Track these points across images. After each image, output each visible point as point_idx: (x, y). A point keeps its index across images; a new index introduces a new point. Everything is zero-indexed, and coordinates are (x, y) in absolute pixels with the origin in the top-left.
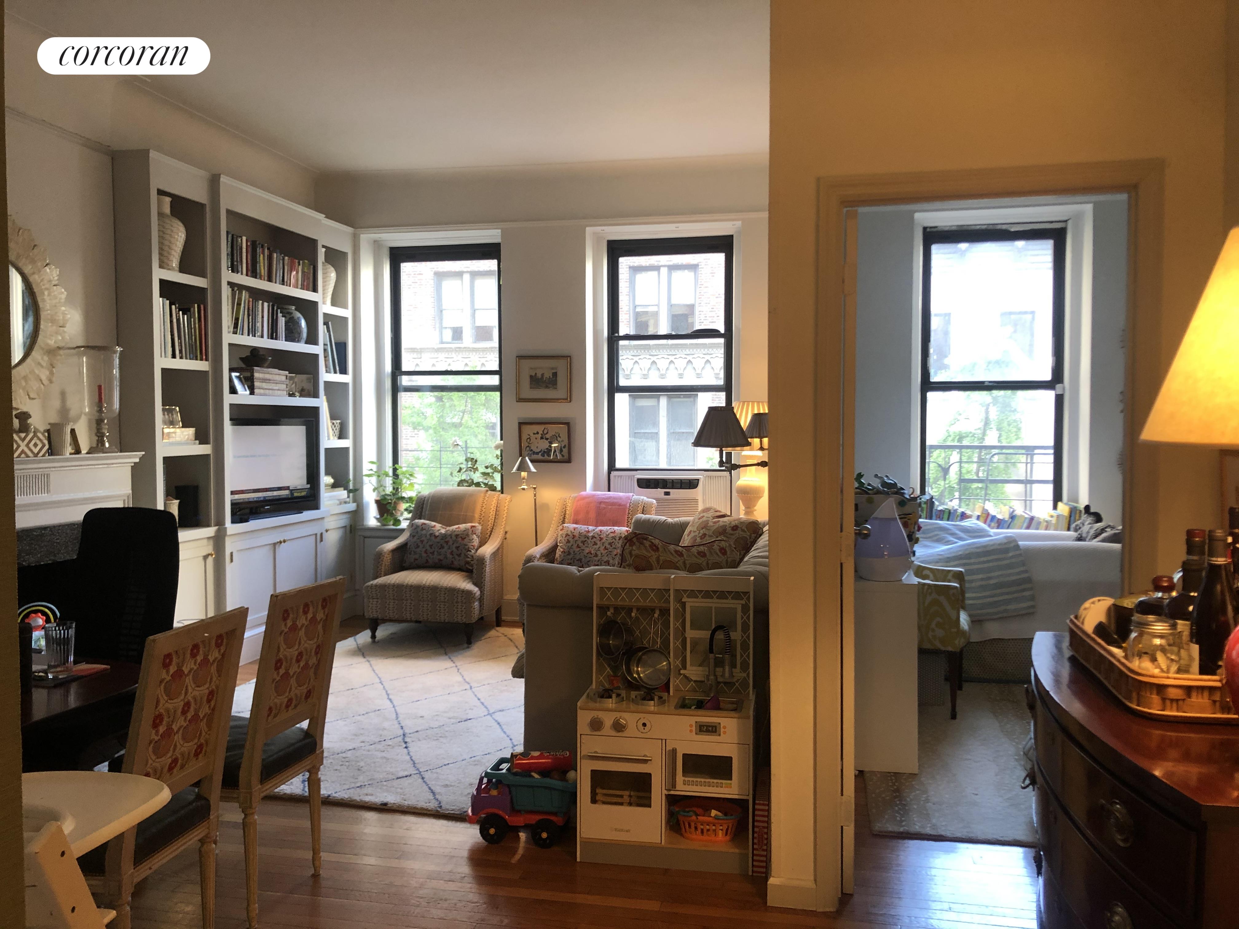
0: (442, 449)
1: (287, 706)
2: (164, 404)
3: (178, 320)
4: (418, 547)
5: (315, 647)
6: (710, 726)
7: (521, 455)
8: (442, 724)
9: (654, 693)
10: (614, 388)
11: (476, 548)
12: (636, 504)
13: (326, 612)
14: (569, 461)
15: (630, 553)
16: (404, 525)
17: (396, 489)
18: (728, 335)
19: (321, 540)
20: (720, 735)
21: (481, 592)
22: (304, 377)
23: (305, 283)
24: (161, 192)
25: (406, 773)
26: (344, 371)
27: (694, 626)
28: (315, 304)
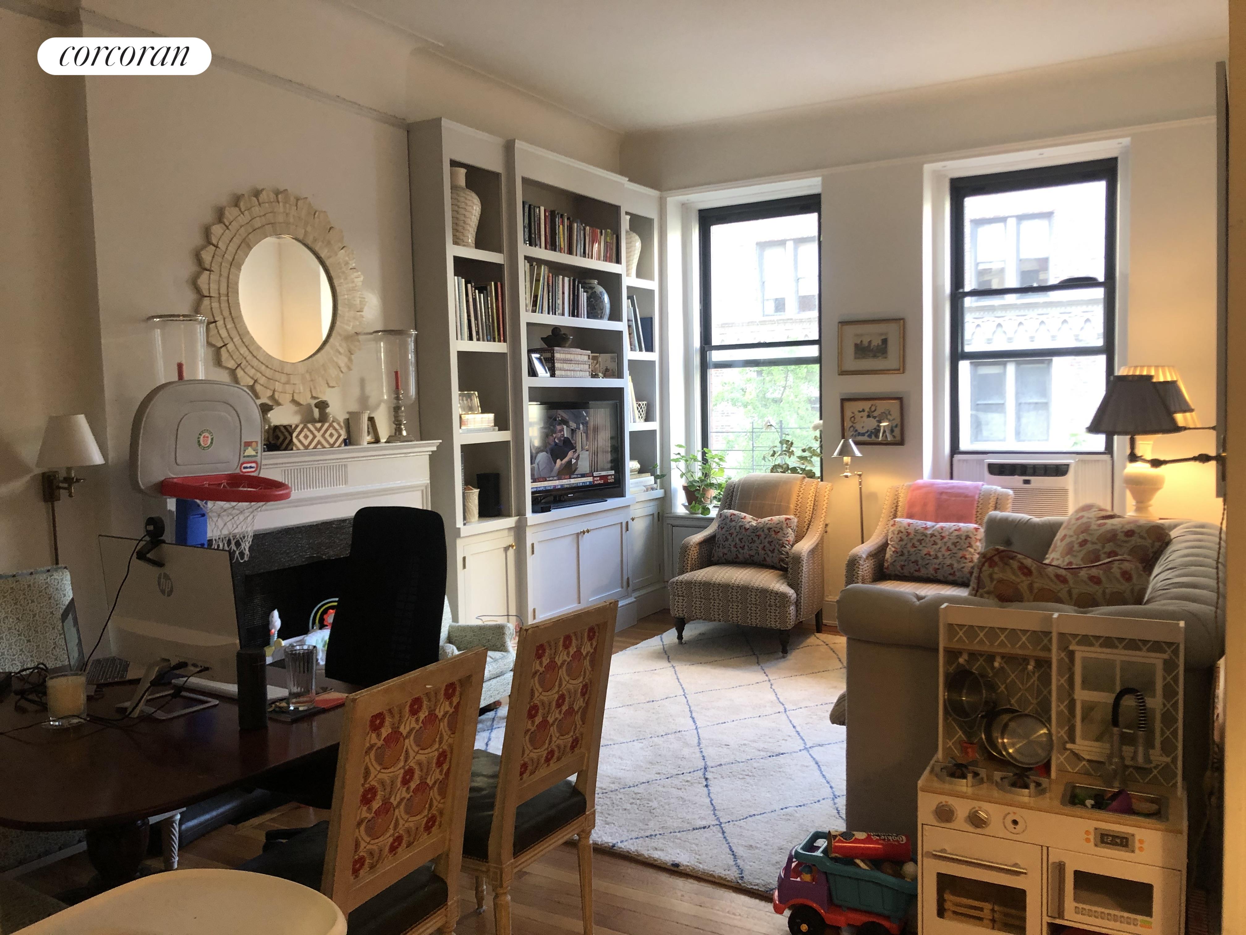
0: (755, 430)
1: (548, 760)
2: (461, 389)
3: (474, 300)
4: (727, 540)
5: (581, 687)
6: (1118, 837)
7: (843, 437)
8: (749, 758)
9: (1028, 778)
10: (957, 355)
11: (791, 543)
12: (987, 496)
13: (595, 644)
14: (901, 443)
15: (991, 577)
16: (714, 513)
17: (706, 475)
18: (1109, 283)
19: (627, 530)
20: (1133, 851)
21: (797, 595)
22: (608, 356)
23: (608, 255)
24: (454, 164)
25: (704, 823)
26: (650, 348)
27: (1087, 684)
28: (618, 277)
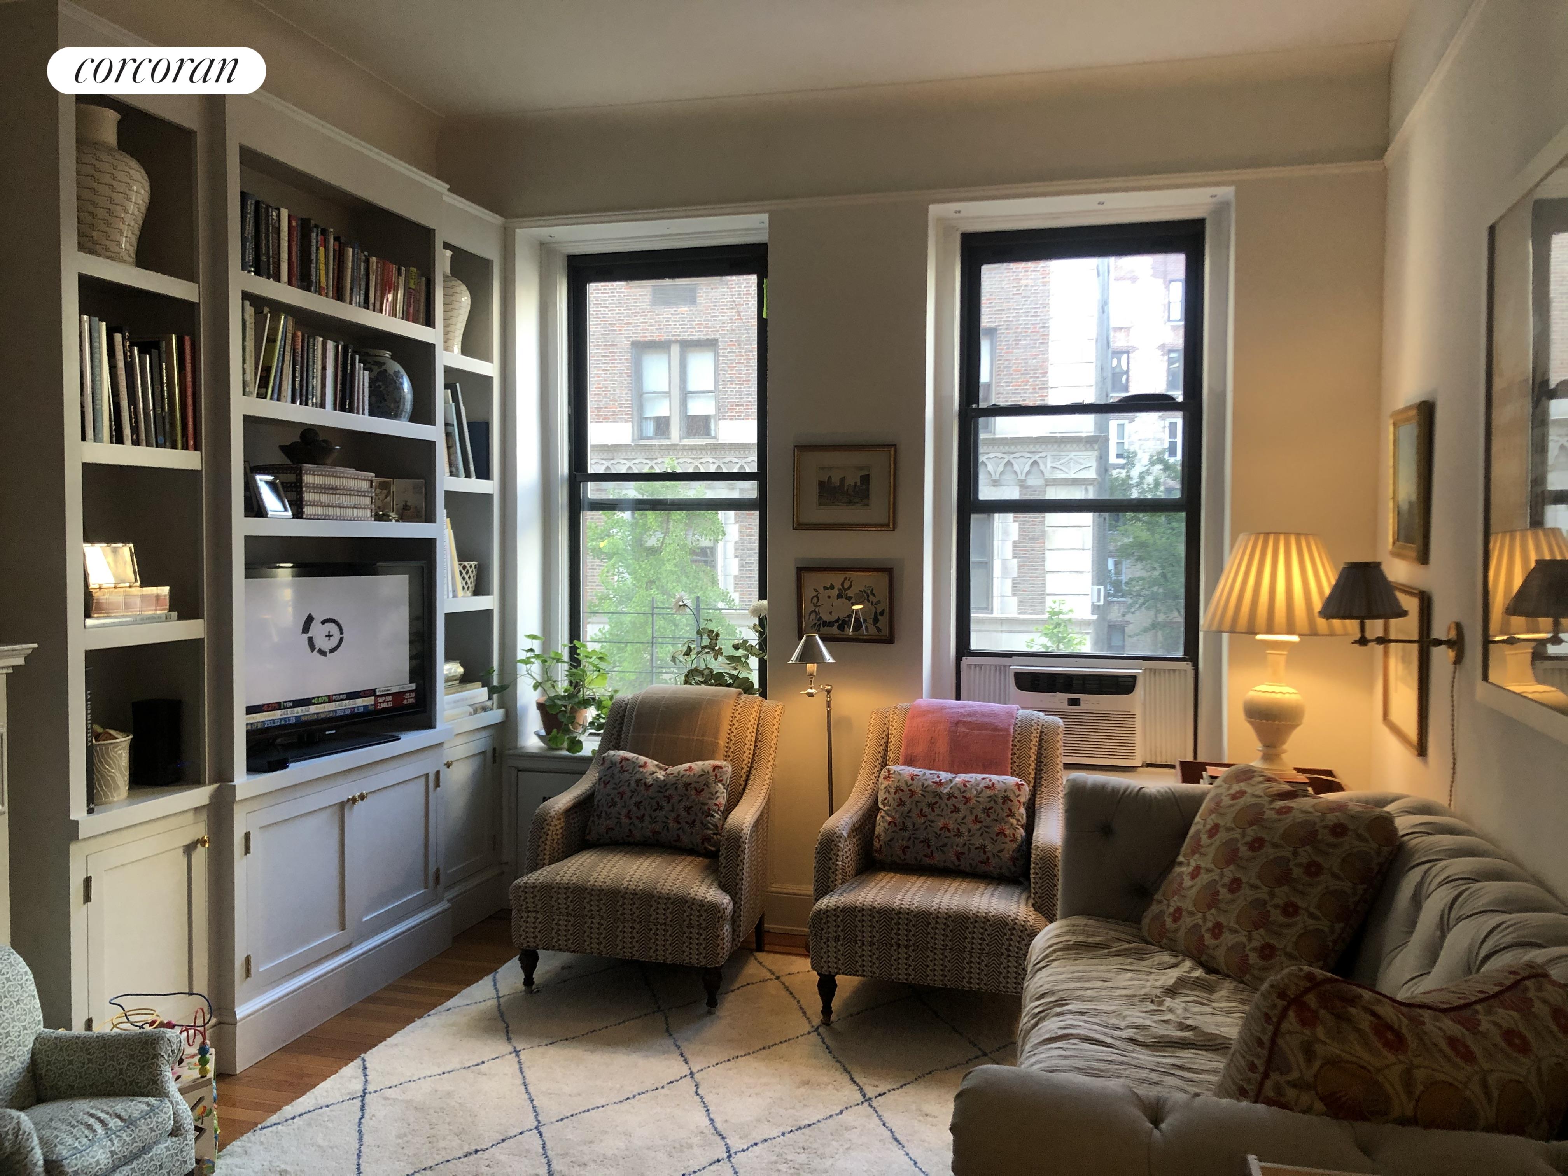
0: (656, 611)
3: (129, 364)
4: (614, 804)
10: (969, 503)
11: (722, 810)
12: (1026, 728)
14: (890, 639)
16: (590, 751)
17: (576, 684)
18: (1192, 407)
19: (437, 785)
21: (735, 903)
22: (408, 482)
23: (411, 310)
26: (484, 473)
28: (429, 348)
